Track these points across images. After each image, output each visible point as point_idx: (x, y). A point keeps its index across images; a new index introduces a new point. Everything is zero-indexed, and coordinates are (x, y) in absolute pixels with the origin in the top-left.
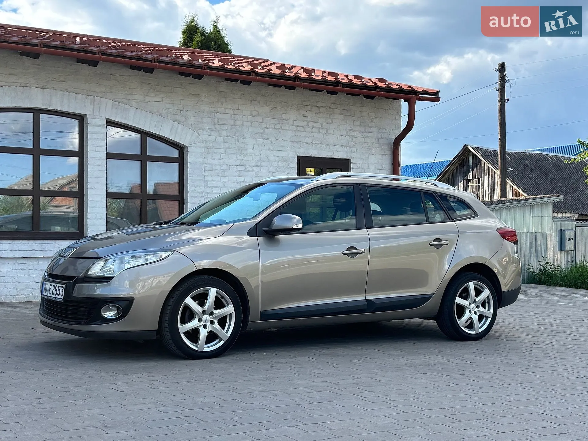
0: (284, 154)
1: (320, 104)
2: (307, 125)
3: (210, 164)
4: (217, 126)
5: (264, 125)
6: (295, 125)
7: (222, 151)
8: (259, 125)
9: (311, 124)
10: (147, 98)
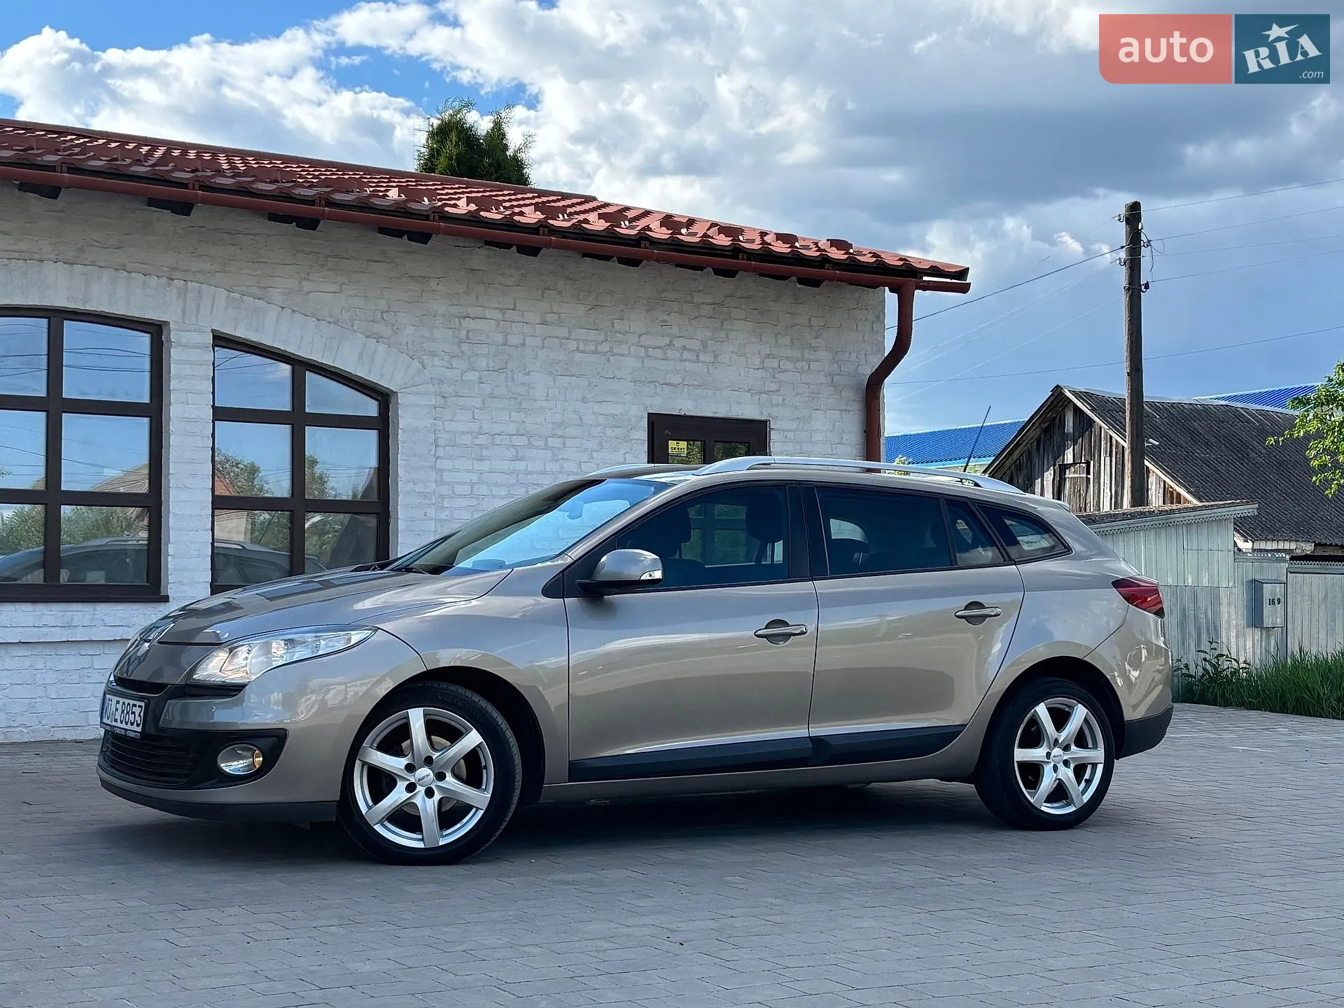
0: (618, 409)
1: (698, 298)
2: (671, 344)
3: (448, 432)
4: (465, 347)
5: (573, 345)
6: (642, 344)
7: (477, 402)
8: (562, 344)
9: (679, 343)
10: (307, 285)
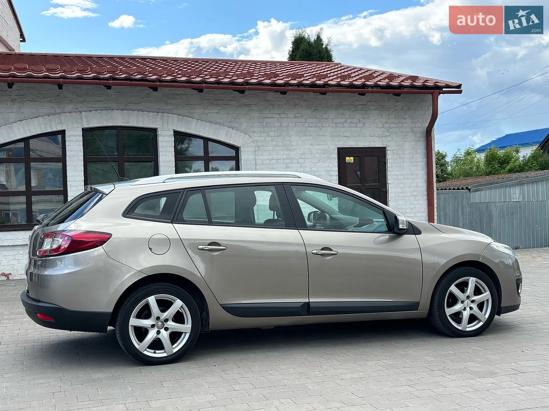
0: (325, 147)
1: (357, 103)
2: (345, 121)
3: (260, 160)
4: (266, 129)
5: (307, 125)
6: (334, 122)
7: (271, 148)
8: (303, 124)
9: (349, 121)
10: (207, 111)
